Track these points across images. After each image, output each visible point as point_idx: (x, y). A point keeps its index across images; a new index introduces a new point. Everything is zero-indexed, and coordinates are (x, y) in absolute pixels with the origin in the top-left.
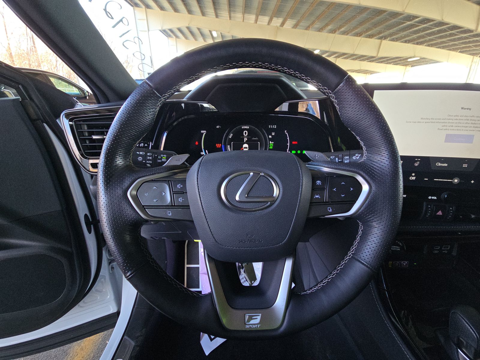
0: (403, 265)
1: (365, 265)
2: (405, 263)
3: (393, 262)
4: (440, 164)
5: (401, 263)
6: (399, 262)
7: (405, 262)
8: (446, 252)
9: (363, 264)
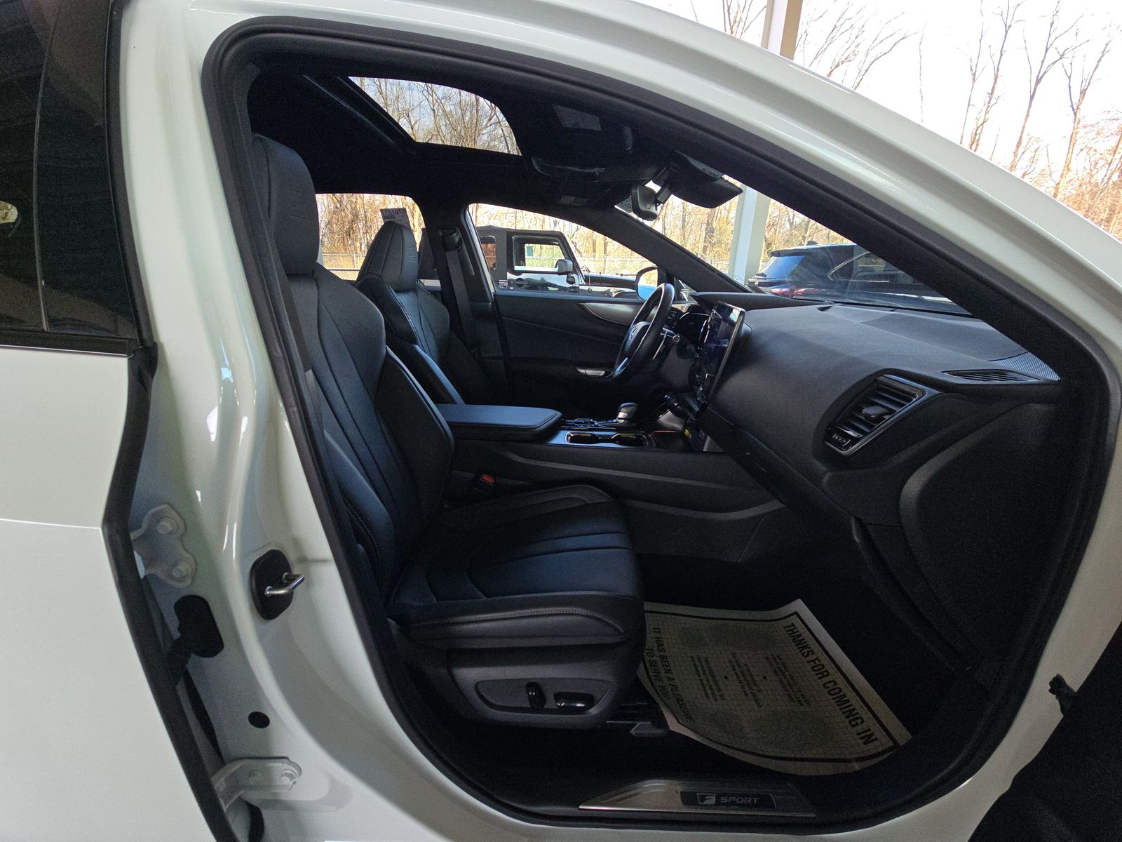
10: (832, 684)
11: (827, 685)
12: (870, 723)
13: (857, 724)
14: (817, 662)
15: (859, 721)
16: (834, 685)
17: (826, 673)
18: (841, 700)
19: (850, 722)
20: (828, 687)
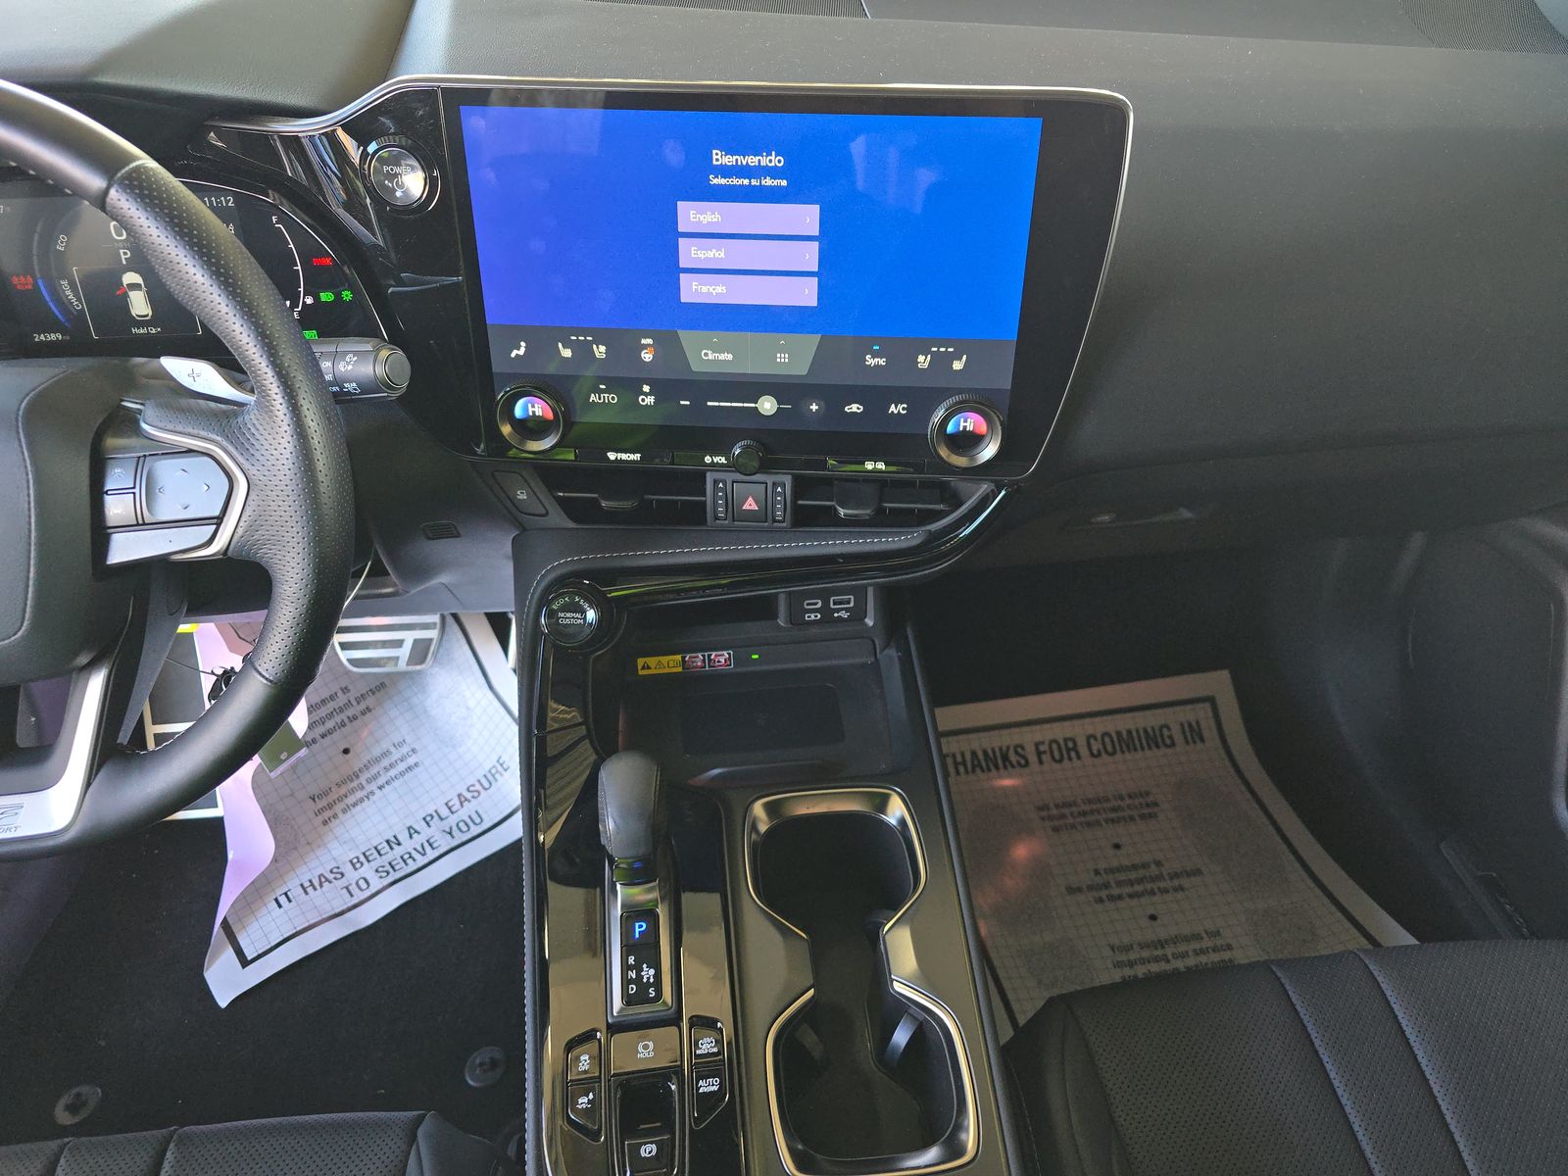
0: (719, 662)
1: (266, 679)
2: (722, 657)
3: (683, 658)
4: (711, 356)
5: (710, 660)
6: (704, 656)
7: (723, 655)
8: (844, 615)
9: (263, 677)
10: (1092, 741)
11: (1095, 752)
12: (1174, 718)
13: (1170, 737)
14: (1042, 748)
15: (1166, 732)
16: (1096, 739)
17: (1070, 745)
18: (1126, 742)
19: (1167, 746)
20: (1099, 751)
